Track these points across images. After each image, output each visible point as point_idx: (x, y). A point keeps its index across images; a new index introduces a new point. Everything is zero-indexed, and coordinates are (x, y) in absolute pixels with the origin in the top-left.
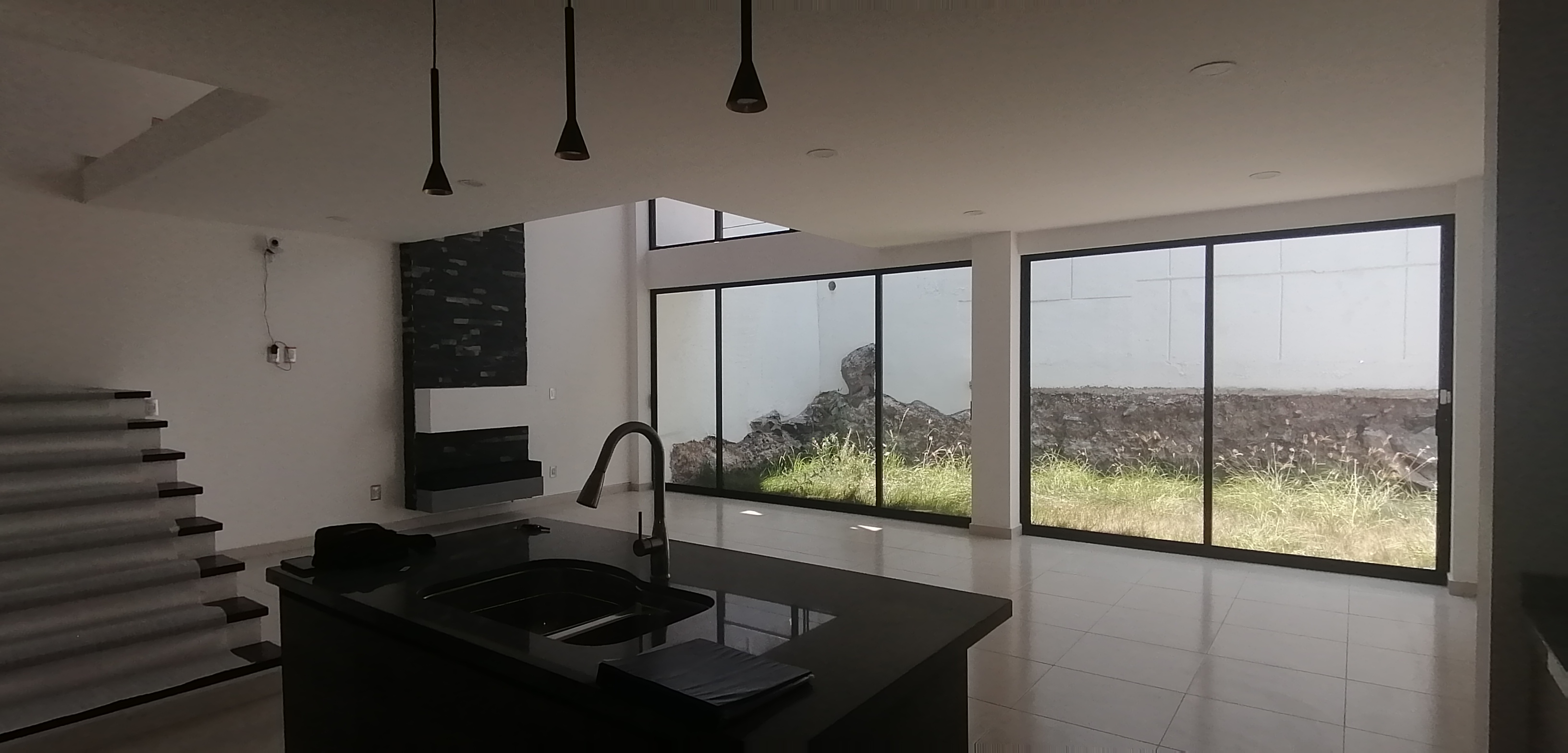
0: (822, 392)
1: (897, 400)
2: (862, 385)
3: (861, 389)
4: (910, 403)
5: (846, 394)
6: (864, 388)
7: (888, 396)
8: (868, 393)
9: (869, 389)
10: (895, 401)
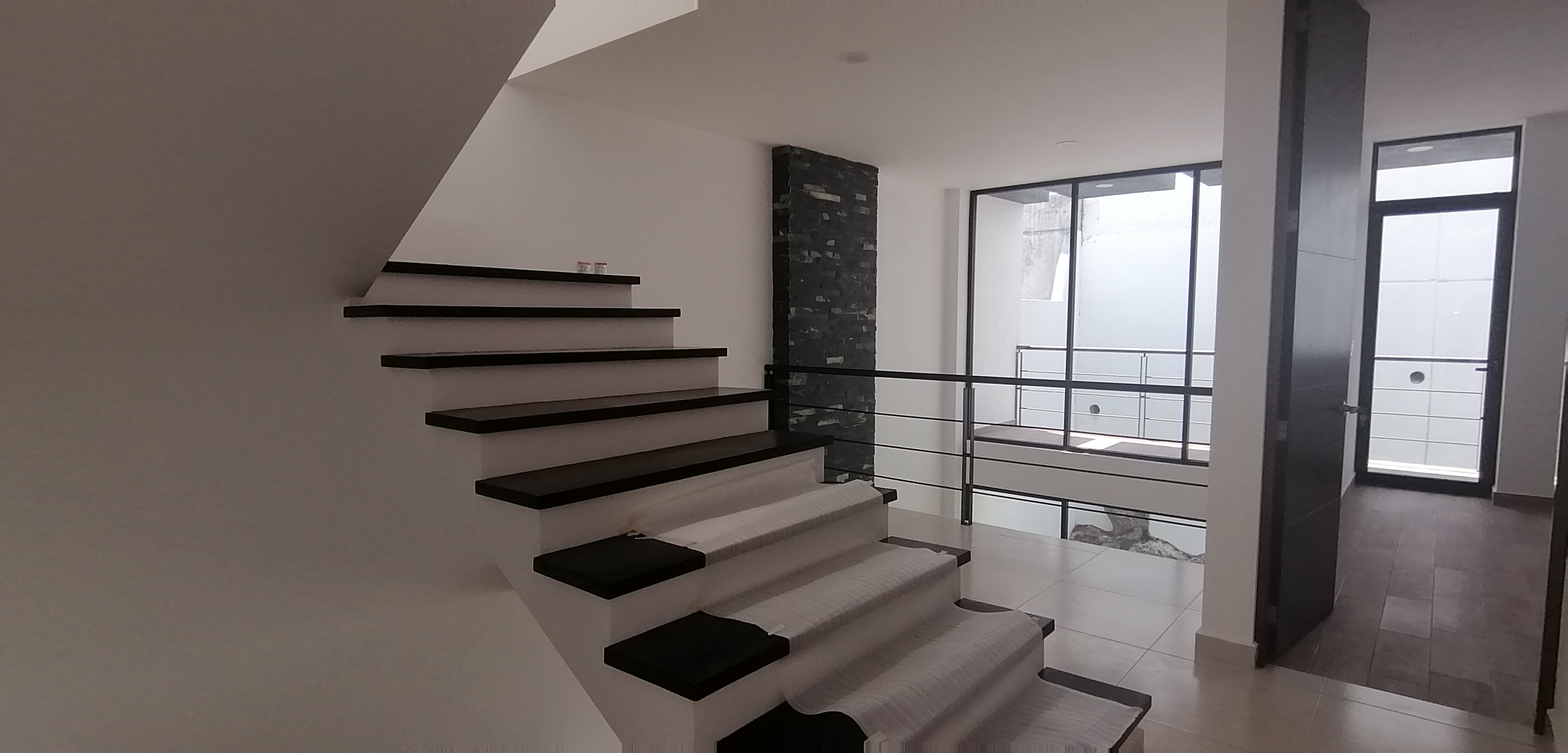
0: (1078, 524)
1: (1178, 548)
2: (1133, 526)
3: (1131, 530)
4: (1197, 555)
5: (1109, 530)
6: (1135, 529)
7: (1166, 542)
8: (1140, 537)
9: (1141, 531)
10: (1176, 549)
